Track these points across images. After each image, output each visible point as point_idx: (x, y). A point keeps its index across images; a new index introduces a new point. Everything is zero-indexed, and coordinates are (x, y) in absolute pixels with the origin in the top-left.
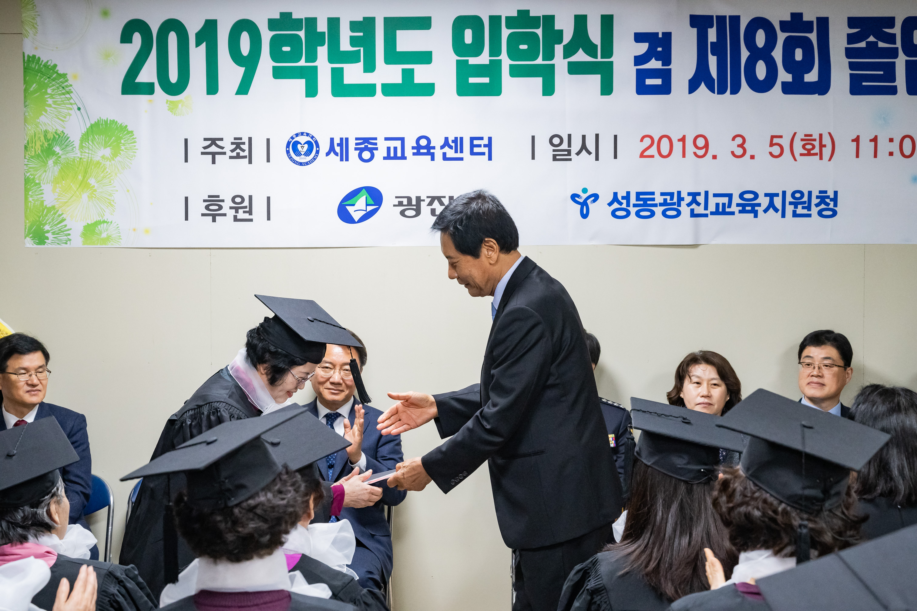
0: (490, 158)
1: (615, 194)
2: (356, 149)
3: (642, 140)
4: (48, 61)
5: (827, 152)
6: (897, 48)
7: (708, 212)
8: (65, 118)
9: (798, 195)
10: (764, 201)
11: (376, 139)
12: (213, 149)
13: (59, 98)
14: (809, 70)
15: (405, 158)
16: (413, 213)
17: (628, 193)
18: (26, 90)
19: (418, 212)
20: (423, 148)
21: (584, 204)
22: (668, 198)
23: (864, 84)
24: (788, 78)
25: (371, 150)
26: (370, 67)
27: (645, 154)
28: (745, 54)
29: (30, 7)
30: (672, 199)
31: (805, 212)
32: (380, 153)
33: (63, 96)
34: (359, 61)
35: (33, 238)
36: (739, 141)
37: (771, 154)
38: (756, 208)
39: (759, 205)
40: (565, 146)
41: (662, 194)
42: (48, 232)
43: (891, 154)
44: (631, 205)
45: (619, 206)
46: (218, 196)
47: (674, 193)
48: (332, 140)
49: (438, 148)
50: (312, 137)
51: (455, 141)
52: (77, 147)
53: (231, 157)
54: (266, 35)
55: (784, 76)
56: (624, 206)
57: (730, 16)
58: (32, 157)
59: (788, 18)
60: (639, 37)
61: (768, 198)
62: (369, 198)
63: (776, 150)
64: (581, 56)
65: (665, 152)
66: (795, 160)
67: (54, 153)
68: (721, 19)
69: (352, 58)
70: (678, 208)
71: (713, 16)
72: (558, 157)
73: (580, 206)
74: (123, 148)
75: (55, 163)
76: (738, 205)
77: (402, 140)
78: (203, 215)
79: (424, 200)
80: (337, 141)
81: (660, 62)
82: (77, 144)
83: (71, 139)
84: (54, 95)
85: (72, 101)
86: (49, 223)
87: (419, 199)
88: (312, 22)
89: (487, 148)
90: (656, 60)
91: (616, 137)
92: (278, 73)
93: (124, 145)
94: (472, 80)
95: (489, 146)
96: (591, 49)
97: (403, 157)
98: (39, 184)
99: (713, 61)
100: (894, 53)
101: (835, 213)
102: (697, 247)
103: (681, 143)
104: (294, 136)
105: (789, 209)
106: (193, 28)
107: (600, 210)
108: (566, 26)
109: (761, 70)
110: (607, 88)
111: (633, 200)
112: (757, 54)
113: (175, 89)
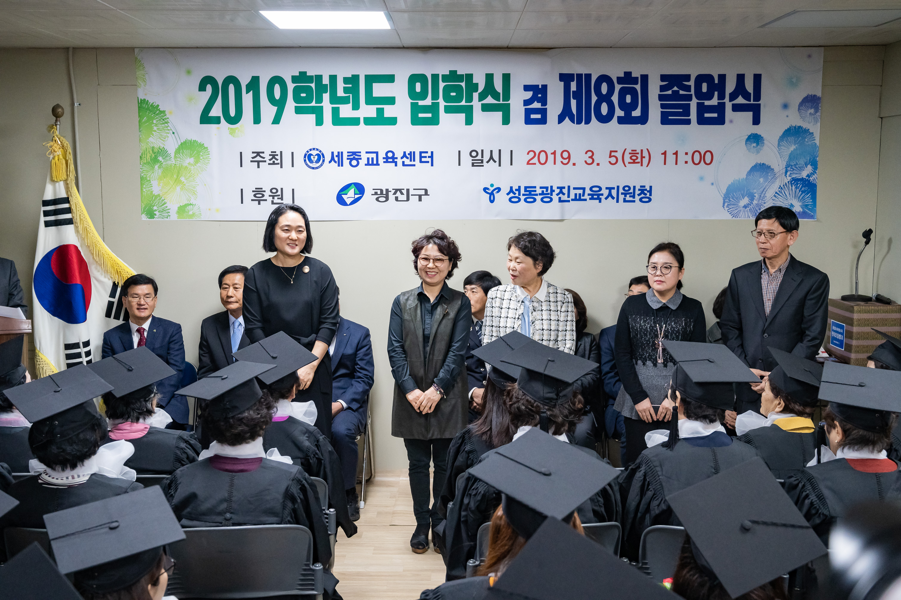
0: (432, 165)
1: (511, 188)
2: (348, 159)
3: (528, 154)
4: (153, 103)
5: (645, 161)
6: (691, 95)
7: (570, 199)
8: (165, 139)
9: (627, 189)
10: (605, 192)
11: (360, 152)
12: (258, 158)
13: (161, 126)
14: (635, 109)
15: (379, 165)
16: (384, 199)
17: (519, 187)
18: (140, 121)
19: (387, 199)
20: (390, 158)
21: (492, 194)
22: (545, 190)
23: (669, 118)
24: (622, 113)
25: (357, 160)
26: (356, 107)
27: (530, 162)
28: (594, 98)
29: (141, 68)
30: (547, 191)
31: (631, 199)
32: (363, 161)
33: (164, 125)
34: (350, 103)
35: (147, 214)
36: (590, 154)
37: (610, 162)
38: (600, 197)
39: (602, 195)
40: (479, 157)
41: (541, 188)
42: (156, 210)
43: (686, 162)
44: (521, 194)
45: (514, 195)
46: (262, 189)
47: (548, 187)
48: (333, 153)
49: (399, 158)
50: (320, 151)
51: (410, 154)
52: (173, 158)
53: (269, 164)
54: (291, 86)
55: (619, 113)
56: (517, 195)
57: (585, 74)
58: (145, 164)
59: (622, 75)
60: (527, 88)
61: (608, 190)
62: (356, 190)
63: (613, 160)
64: (489, 100)
65: (543, 161)
66: (625, 166)
67: (158, 161)
68: (579, 76)
69: (344, 101)
70: (551, 196)
71: (574, 74)
72: (475, 164)
73: (489, 195)
74: (201, 158)
75: (159, 167)
76: (589, 195)
77: (377, 153)
78: (252, 200)
79: (391, 191)
80: (336, 154)
81: (540, 104)
82: (173, 155)
83: (169, 152)
84: (158, 124)
85: (169, 128)
86: (157, 205)
87: (387, 190)
88: (319, 78)
89: (430, 159)
90: (538, 102)
91: (511, 151)
92: (298, 111)
93: (202, 156)
94: (421, 115)
95: (432, 157)
96: (496, 96)
97: (378, 164)
98: (150, 180)
99: (573, 103)
100: (689, 98)
101: (650, 200)
102: (563, 221)
103: (553, 155)
104: (309, 151)
105: (621, 197)
106: (244, 81)
107: (502, 198)
108: (480, 80)
109: (604, 109)
110: (506, 120)
111: (522, 191)
112: (602, 98)
113: (234, 120)
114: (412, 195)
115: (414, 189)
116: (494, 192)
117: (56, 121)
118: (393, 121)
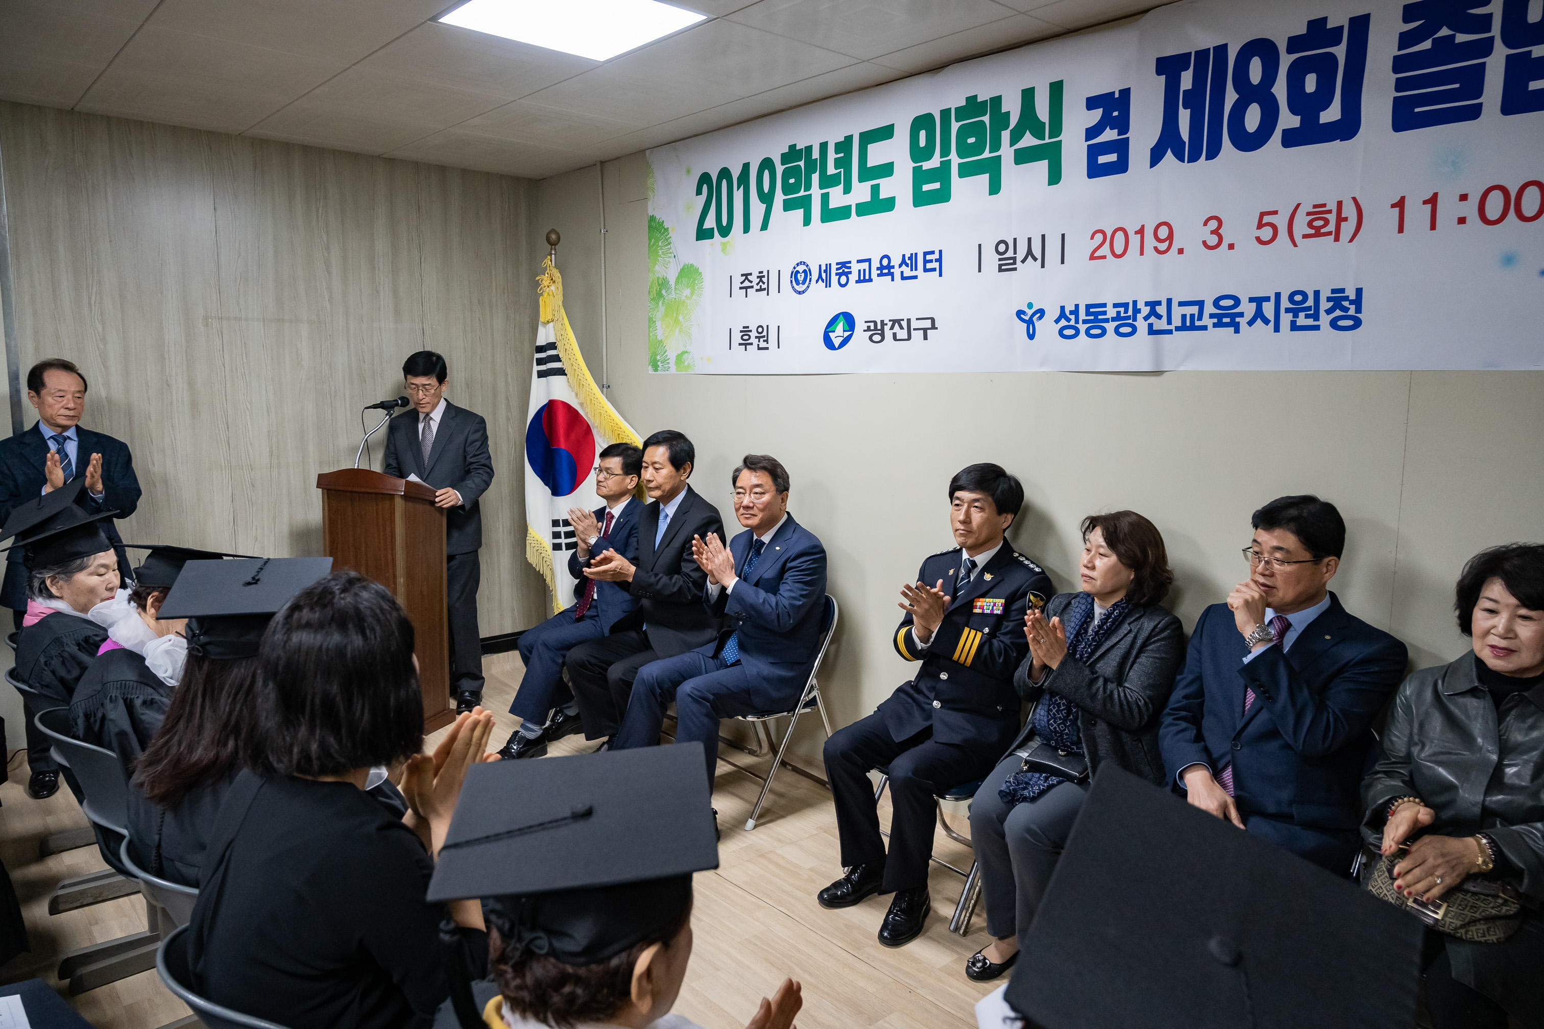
0: (941, 275)
1: (1063, 308)
2: (837, 274)
3: (1092, 238)
4: (660, 219)
6: (1492, 38)
7: (1172, 327)
8: (668, 265)
9: (1298, 298)
10: (1249, 310)
11: (850, 262)
12: (747, 283)
13: (665, 249)
14: (1326, 105)
15: (872, 281)
16: (879, 338)
17: (1077, 306)
18: (649, 245)
19: (883, 336)
20: (885, 268)
21: (1030, 322)
22: (1122, 310)
23: (1417, 110)
24: (1294, 122)
25: (847, 274)
26: (847, 190)
27: (1096, 255)
28: (1231, 97)
29: (651, 175)
30: (1126, 312)
31: (1310, 322)
32: (854, 277)
33: (667, 247)
34: (841, 183)
35: (652, 366)
36: (1213, 224)
37: (1258, 239)
38: (1237, 320)
39: (1241, 315)
40: (1010, 254)
41: (1116, 305)
42: (659, 361)
43: (1462, 220)
44: (1081, 321)
45: (1068, 324)
46: (749, 327)
47: (1128, 303)
48: (820, 266)
49: (897, 266)
50: (807, 266)
51: (911, 258)
52: (673, 290)
53: (757, 290)
54: (780, 169)
55: (1288, 120)
56: (1072, 323)
57: (1213, 48)
59: (1303, 30)
60: (1092, 103)
61: (1255, 304)
62: (845, 324)
63: (1266, 234)
64: (1029, 140)
65: (1119, 251)
66: (1295, 245)
67: (662, 296)
68: (1202, 55)
69: (835, 181)
70: (1133, 323)
71: (1189, 53)
72: (1003, 267)
73: (1026, 325)
74: (696, 288)
75: (663, 304)
76: (1212, 316)
77: (869, 260)
78: (740, 344)
79: (886, 324)
80: (823, 268)
81: (1116, 131)
82: (673, 288)
83: (671, 283)
84: (662, 246)
85: (671, 251)
86: (660, 354)
87: (882, 323)
88: (809, 150)
89: (938, 263)
90: (1111, 129)
91: (1063, 235)
92: (786, 206)
93: (697, 285)
94: (926, 188)
95: (939, 260)
96: (1038, 129)
97: (870, 280)
98: (655, 321)
99: (1184, 117)
101: (1358, 323)
102: (1159, 375)
103: (1139, 236)
104: (796, 266)
105: (1286, 319)
106: (736, 173)
107: (1047, 328)
108: (1012, 106)
109: (1253, 118)
110: (1055, 177)
111: (1082, 315)
112: (1247, 94)
113: (725, 231)
114: (914, 329)
115: (917, 319)
116: (1035, 319)
117: (551, 249)
118: (889, 205)
